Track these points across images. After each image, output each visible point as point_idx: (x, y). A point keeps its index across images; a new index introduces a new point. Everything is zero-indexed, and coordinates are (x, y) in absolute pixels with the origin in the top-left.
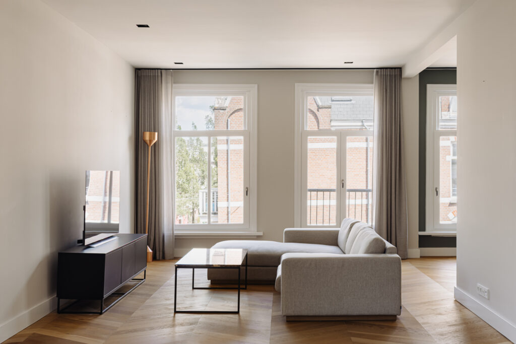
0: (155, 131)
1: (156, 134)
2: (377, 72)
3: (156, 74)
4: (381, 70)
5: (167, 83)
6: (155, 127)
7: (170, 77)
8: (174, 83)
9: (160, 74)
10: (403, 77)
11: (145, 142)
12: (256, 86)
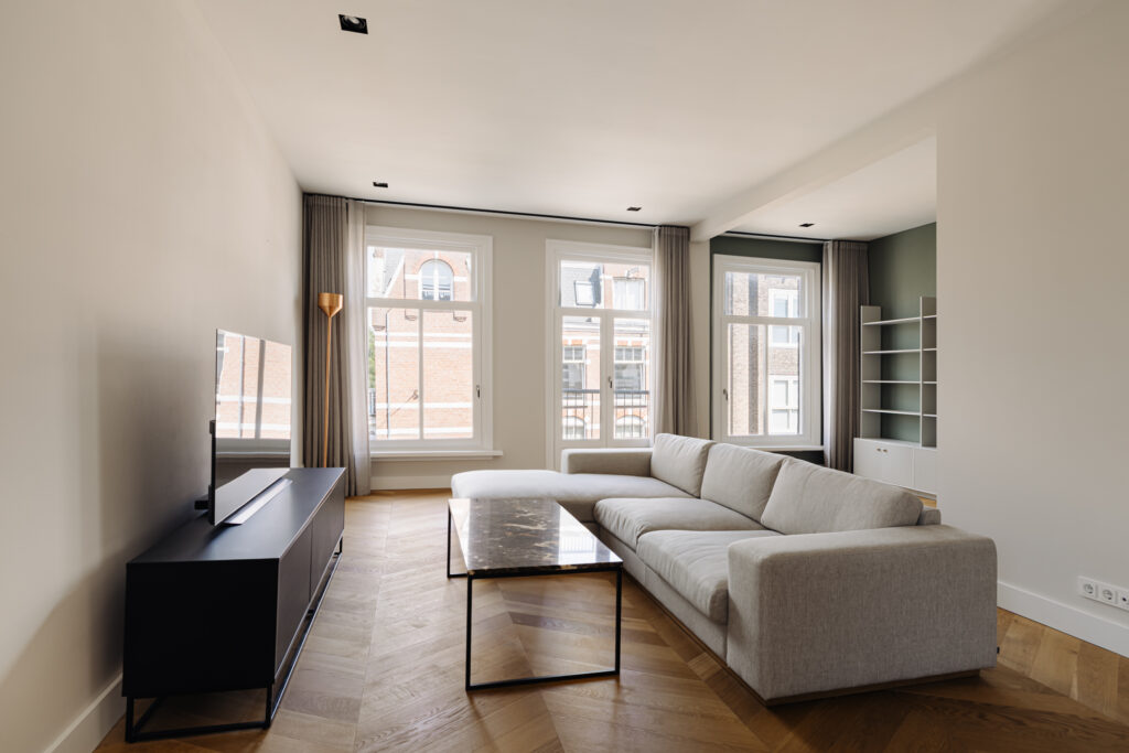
0: (338, 292)
1: (341, 297)
2: (660, 231)
3: (339, 205)
4: (665, 228)
5: (356, 223)
6: (338, 287)
7: (360, 213)
8: (368, 224)
9: (344, 205)
10: (692, 239)
11: (321, 308)
12: (491, 238)
